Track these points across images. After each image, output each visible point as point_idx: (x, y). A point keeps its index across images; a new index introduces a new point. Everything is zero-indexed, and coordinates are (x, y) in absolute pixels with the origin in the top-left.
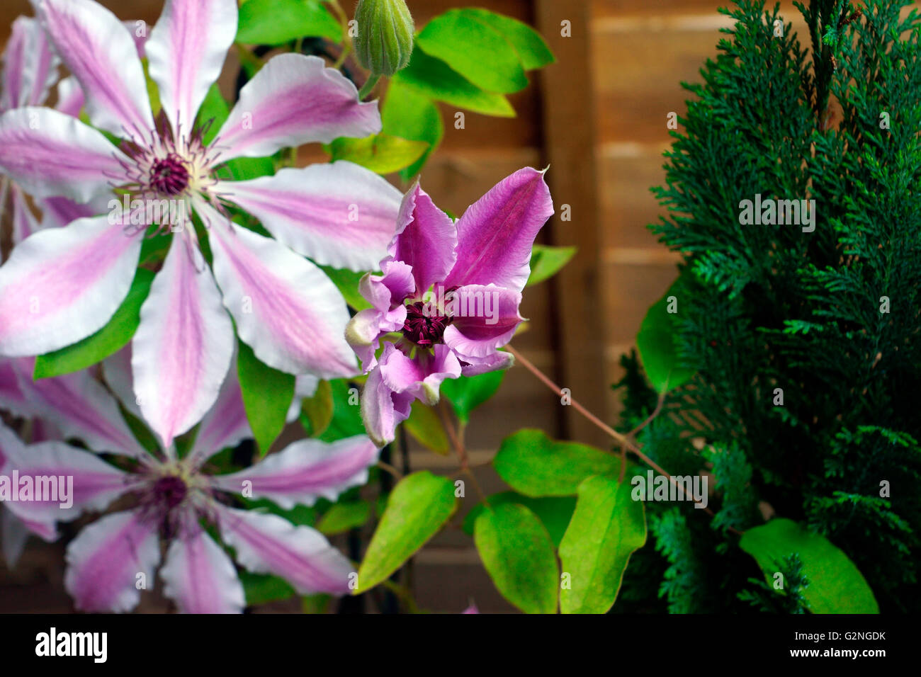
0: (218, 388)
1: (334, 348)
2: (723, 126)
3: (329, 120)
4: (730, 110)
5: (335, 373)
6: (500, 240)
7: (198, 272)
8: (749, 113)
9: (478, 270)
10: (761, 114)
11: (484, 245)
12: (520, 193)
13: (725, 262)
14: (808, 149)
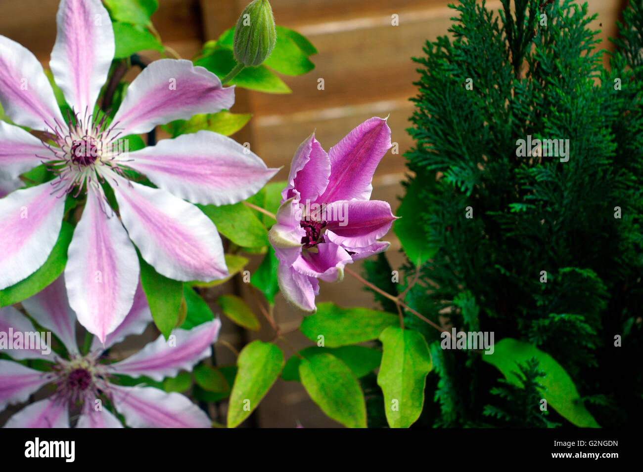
0: (133, 297)
1: (211, 259)
2: (456, 82)
3: (192, 103)
4: (460, 71)
5: (213, 277)
6: (352, 169)
7: (109, 218)
8: (473, 72)
9: (336, 191)
10: (480, 72)
11: (341, 173)
12: (369, 135)
13: (461, 172)
14: (510, 93)
